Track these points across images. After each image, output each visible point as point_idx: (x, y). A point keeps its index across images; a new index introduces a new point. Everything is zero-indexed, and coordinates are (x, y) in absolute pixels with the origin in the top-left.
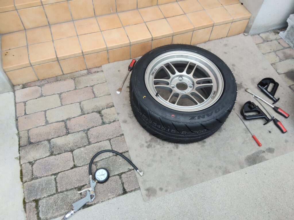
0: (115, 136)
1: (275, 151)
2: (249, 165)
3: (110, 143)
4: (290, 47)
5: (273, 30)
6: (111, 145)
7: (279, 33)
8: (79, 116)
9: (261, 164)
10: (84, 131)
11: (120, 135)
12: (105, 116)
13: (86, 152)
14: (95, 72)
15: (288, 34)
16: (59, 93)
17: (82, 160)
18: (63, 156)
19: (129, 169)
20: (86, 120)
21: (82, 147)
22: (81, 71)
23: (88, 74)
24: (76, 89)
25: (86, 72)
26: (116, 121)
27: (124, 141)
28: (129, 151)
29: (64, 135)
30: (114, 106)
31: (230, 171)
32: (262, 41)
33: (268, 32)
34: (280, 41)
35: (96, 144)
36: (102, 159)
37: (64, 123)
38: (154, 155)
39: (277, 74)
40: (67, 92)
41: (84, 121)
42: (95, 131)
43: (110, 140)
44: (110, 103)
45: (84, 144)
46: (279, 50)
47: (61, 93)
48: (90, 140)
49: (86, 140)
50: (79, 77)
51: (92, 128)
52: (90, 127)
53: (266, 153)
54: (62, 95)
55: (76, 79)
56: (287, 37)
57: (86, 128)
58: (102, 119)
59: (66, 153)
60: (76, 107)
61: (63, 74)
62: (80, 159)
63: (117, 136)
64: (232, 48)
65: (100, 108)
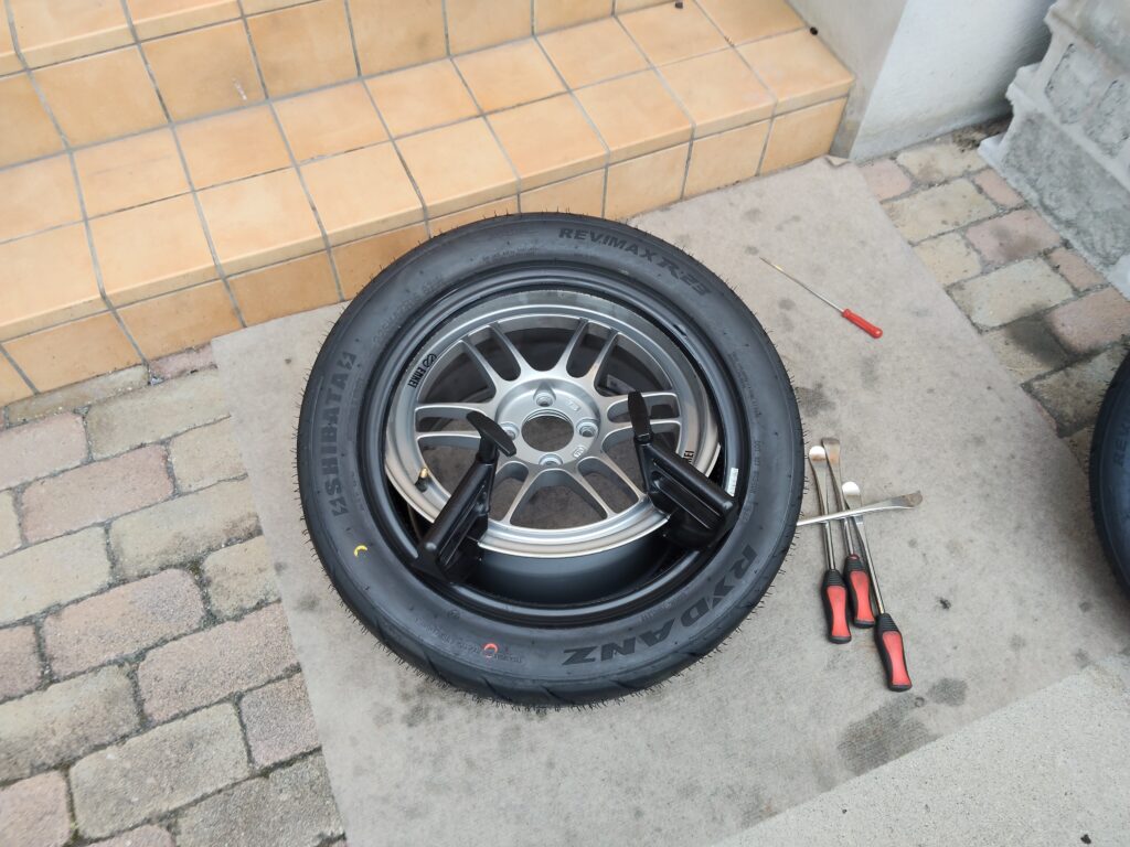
0: (263, 677)
1: (970, 696)
2: (858, 771)
3: (240, 714)
4: (1025, 206)
5: (954, 131)
6: (243, 726)
7: (978, 145)
8: (101, 591)
9: (910, 760)
10: (121, 665)
11: (287, 669)
12: (219, 585)
13: (128, 765)
14: (182, 373)
15: (1014, 148)
16: (14, 484)
17: (111, 805)
18: (25, 794)
19: (321, 835)
20: (132, 607)
21: (110, 744)
22: (116, 371)
23: (149, 383)
24: (90, 461)
25: (137, 374)
26: (267, 604)
27: (302, 702)
28: (323, 748)
29: (29, 692)
30: (259, 532)
31: (775, 805)
32: (905, 185)
33: (931, 141)
34: (984, 180)
35: (173, 724)
36: (198, 795)
37: (30, 630)
38: (438, 760)
39: (972, 332)
40: (52, 480)
41: (123, 615)
42: (170, 661)
43: (236, 699)
44: (242, 520)
45: (119, 726)
46: (978, 222)
47: (23, 484)
48: (148, 708)
49: (129, 708)
50: (107, 401)
51: (156, 645)
52: (151, 644)
53: (931, 704)
54: (29, 497)
55: (94, 412)
56: (1013, 162)
57: (130, 651)
58: (206, 599)
59: (40, 778)
60: (89, 549)
61: (37, 394)
62: (98, 805)
63: (274, 676)
64: (780, 228)
65: (197, 547)
